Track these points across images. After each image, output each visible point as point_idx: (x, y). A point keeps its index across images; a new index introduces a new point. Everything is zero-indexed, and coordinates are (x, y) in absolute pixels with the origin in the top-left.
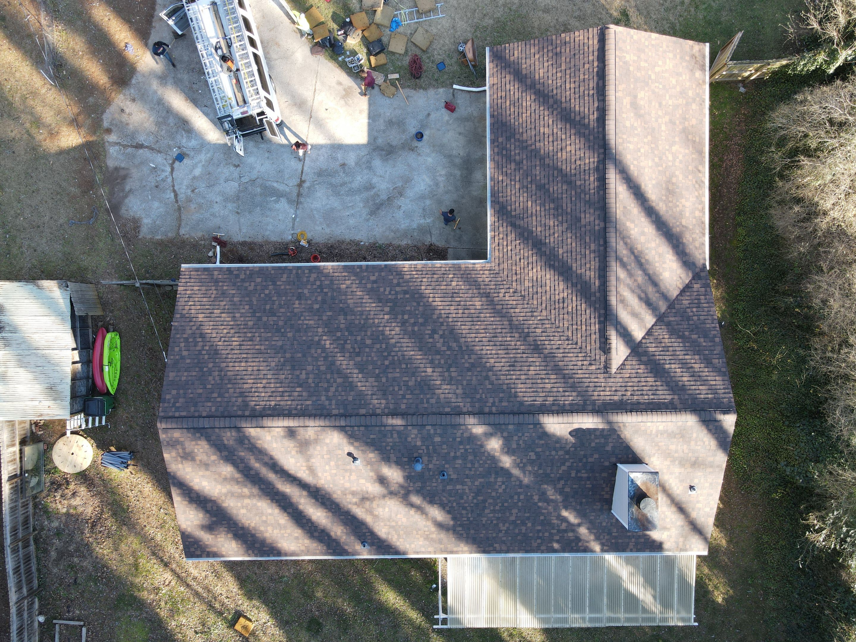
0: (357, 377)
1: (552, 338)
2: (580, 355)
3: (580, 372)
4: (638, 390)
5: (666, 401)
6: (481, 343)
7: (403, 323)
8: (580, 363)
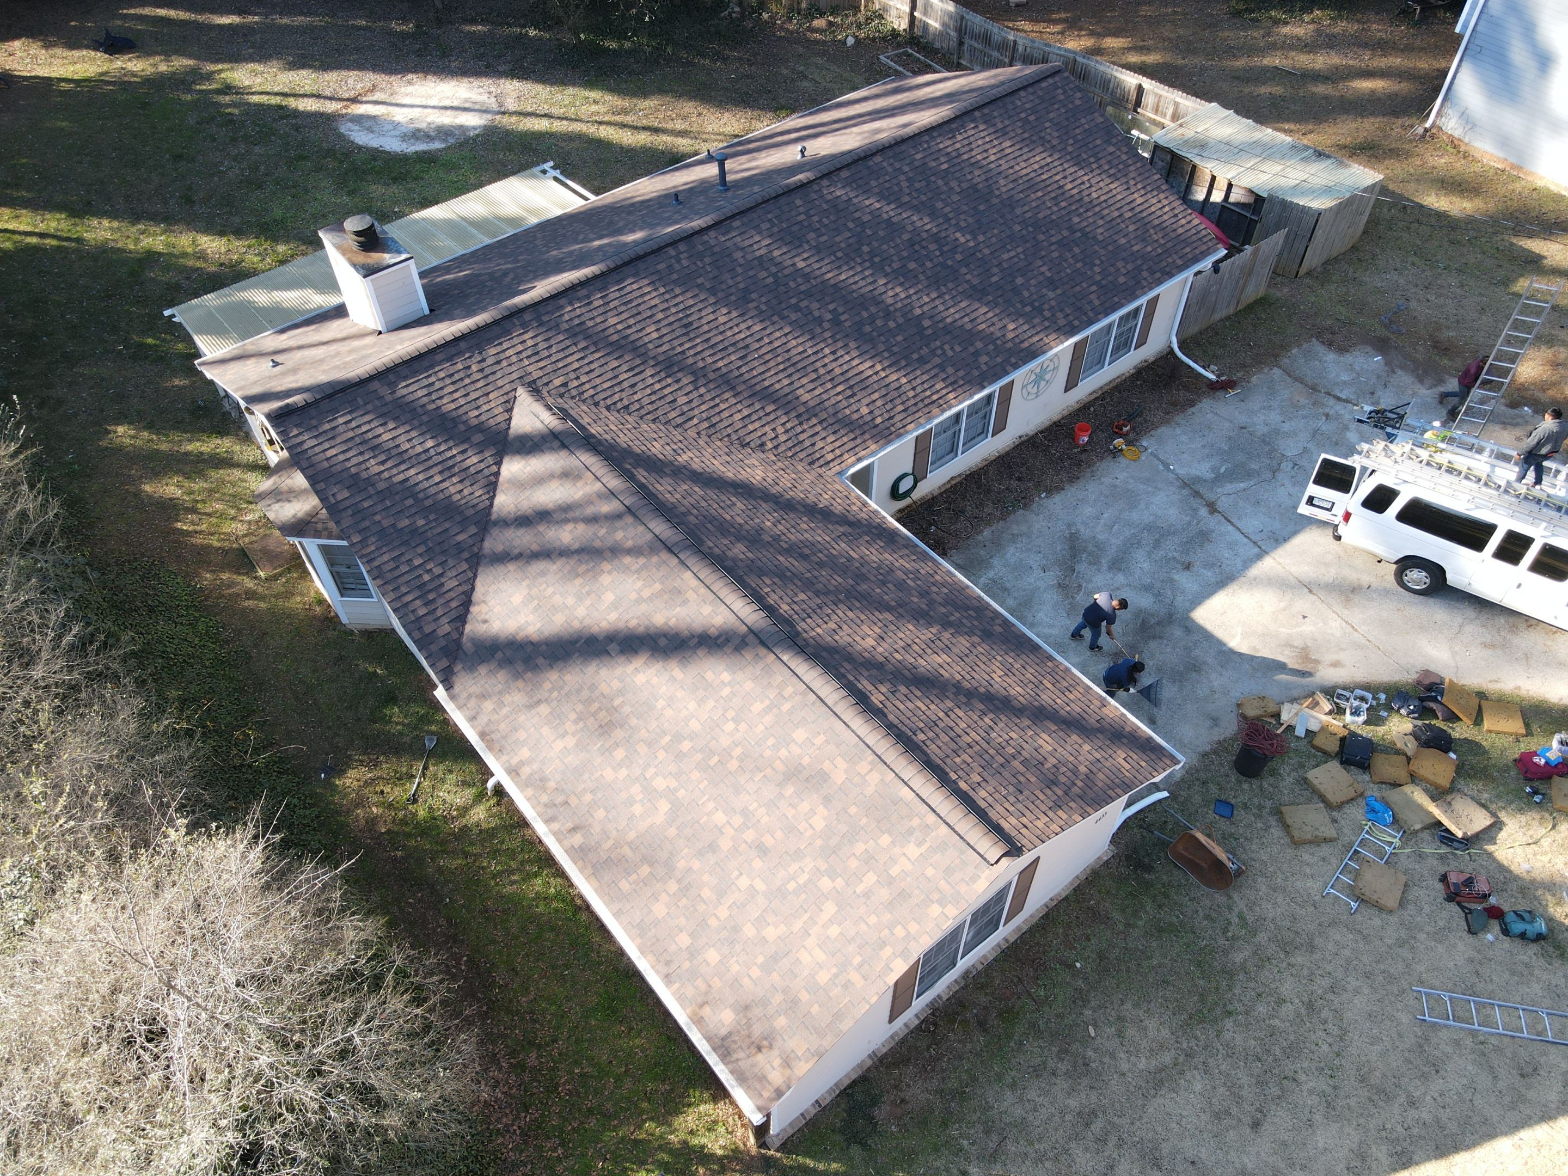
0: (889, 211)
1: (653, 398)
2: (592, 392)
3: (576, 365)
4: (462, 379)
5: (404, 384)
6: (757, 337)
7: (888, 315)
8: (584, 379)
